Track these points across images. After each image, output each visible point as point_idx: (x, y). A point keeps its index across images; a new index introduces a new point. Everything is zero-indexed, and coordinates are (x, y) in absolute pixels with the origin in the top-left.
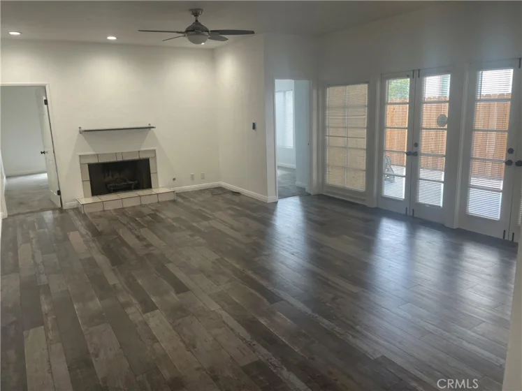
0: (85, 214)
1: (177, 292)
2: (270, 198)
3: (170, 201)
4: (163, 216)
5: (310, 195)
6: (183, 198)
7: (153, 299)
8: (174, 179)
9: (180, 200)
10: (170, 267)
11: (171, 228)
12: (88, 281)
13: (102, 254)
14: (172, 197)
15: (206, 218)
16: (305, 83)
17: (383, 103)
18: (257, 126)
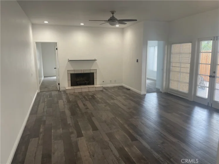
0: (67, 94)
1: (93, 130)
2: (143, 93)
3: (100, 90)
4: (96, 97)
5: (162, 92)
6: (106, 89)
7: (83, 132)
8: (103, 82)
9: (105, 90)
10: (93, 119)
11: (98, 102)
12: (60, 121)
13: (69, 110)
14: (101, 89)
15: (113, 99)
16: (162, 42)
17: (199, 52)
18: (139, 61)
